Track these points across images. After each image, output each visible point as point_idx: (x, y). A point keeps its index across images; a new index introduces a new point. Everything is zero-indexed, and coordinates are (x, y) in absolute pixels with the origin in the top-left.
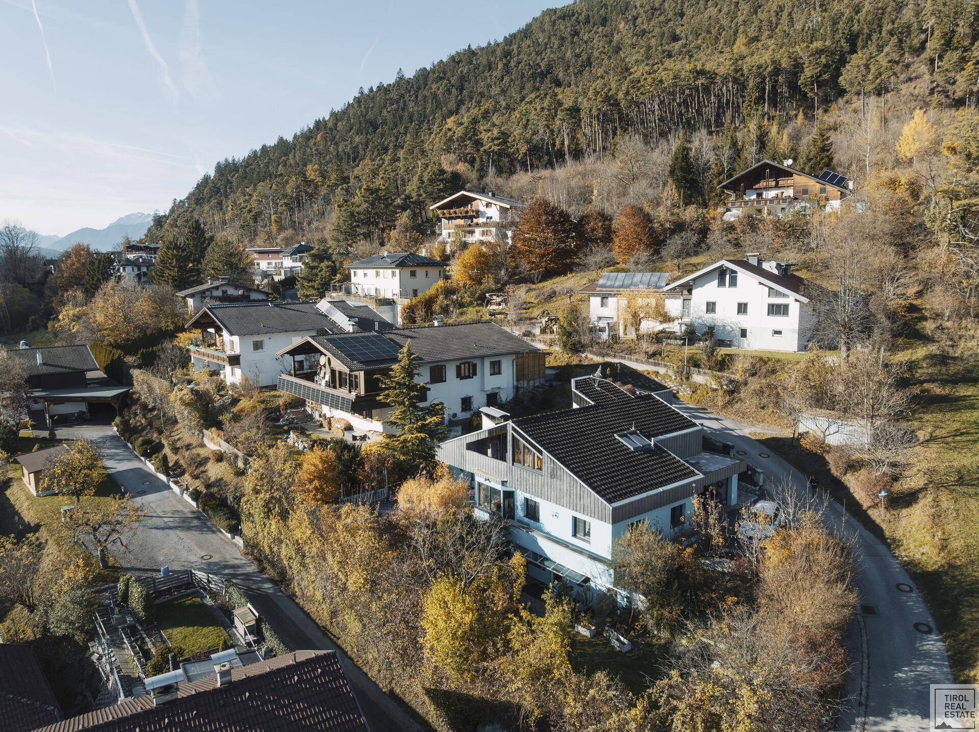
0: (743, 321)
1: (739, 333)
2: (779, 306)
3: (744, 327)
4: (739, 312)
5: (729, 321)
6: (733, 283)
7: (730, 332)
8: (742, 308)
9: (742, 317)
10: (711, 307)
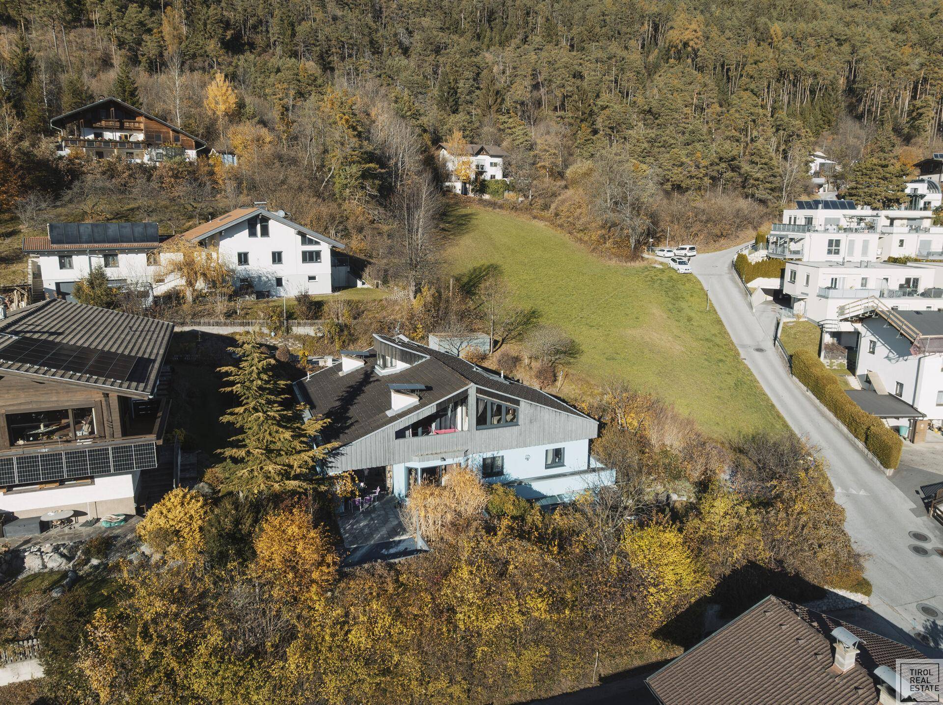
0: (279, 270)
1: (275, 283)
2: (311, 253)
3: (279, 275)
4: (274, 261)
5: (265, 271)
6: (265, 232)
7: (266, 282)
8: (277, 257)
9: (277, 266)
10: (243, 258)
